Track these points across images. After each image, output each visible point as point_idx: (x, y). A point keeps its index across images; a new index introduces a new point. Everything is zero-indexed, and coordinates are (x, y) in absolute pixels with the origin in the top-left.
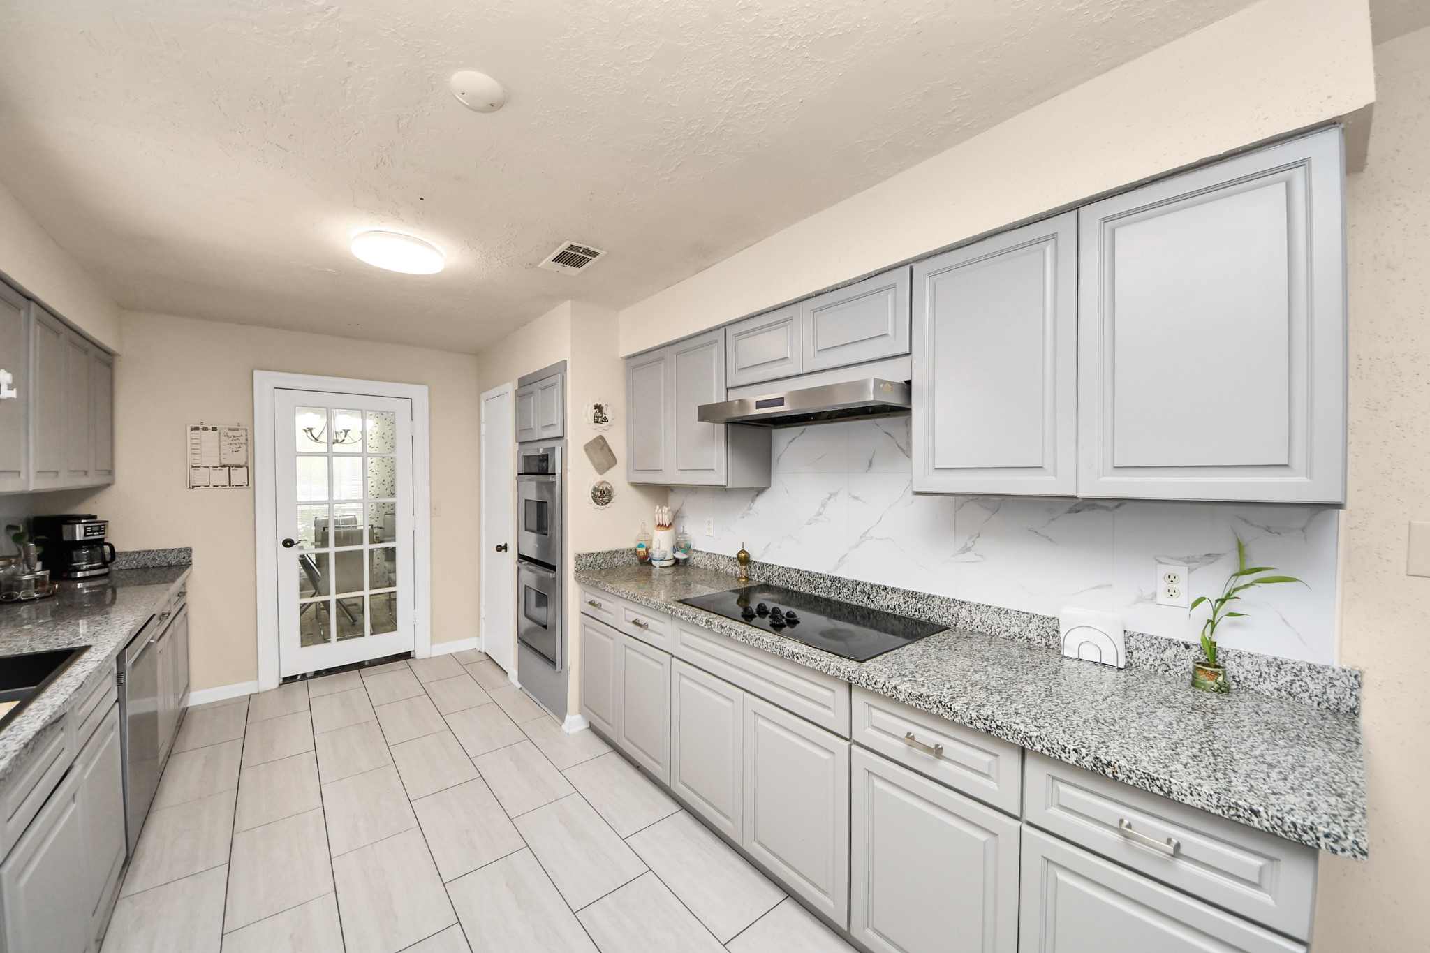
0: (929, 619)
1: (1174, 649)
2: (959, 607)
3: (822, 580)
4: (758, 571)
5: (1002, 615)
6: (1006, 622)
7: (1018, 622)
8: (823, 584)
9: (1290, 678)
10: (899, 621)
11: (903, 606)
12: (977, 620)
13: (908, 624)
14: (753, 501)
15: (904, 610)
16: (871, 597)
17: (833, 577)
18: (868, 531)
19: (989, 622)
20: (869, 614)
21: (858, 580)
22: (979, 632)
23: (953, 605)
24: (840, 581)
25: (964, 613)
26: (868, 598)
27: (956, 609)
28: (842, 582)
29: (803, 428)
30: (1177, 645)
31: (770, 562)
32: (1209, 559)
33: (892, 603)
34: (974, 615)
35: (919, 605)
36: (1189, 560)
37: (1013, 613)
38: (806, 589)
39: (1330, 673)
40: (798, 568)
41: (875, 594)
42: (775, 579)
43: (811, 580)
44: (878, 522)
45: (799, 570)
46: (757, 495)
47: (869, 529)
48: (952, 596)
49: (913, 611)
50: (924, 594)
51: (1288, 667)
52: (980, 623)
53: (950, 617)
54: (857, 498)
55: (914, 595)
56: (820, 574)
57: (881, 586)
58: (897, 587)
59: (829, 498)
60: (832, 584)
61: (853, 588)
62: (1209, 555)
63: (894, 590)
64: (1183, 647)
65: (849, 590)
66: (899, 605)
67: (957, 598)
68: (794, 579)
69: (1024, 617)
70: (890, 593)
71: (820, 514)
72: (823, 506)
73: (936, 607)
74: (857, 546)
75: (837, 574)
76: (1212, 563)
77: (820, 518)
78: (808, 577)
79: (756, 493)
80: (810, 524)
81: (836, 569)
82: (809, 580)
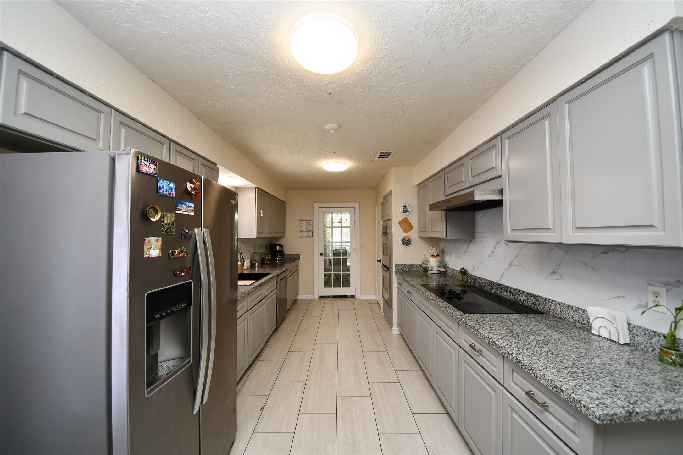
0: (538, 308)
1: (657, 338)
2: (550, 303)
3: (494, 284)
4: (470, 279)
5: (570, 309)
6: (572, 313)
7: (577, 314)
8: (495, 287)
10: (525, 308)
11: (527, 300)
12: (559, 311)
13: (529, 310)
14: (468, 246)
15: (527, 303)
16: (514, 295)
17: (498, 283)
18: (512, 261)
19: (564, 312)
20: (513, 303)
21: (509, 285)
22: (559, 317)
23: (548, 302)
24: (501, 286)
25: (553, 306)
26: (513, 295)
27: (549, 304)
28: (502, 286)
29: (486, 210)
30: (659, 335)
31: (474, 275)
32: (678, 284)
33: (523, 298)
34: (557, 308)
35: (534, 301)
36: (666, 284)
37: (575, 308)
38: (488, 289)
40: (485, 278)
41: (515, 293)
42: (476, 283)
44: (517, 257)
45: (485, 279)
46: (470, 243)
47: (513, 260)
48: (548, 297)
49: (531, 303)
50: (536, 295)
52: (560, 313)
53: (547, 308)
54: (508, 245)
55: (531, 295)
56: (494, 282)
57: (517, 289)
58: (524, 290)
59: (497, 245)
60: (498, 287)
61: (506, 290)
62: (678, 281)
63: (523, 292)
64: (662, 338)
65: (505, 290)
66: (525, 300)
67: (550, 298)
68: (483, 284)
70: (521, 293)
71: (493, 252)
72: (495, 248)
73: (541, 302)
74: (508, 269)
75: (500, 282)
76: (680, 286)
77: (494, 254)
78: (489, 283)
79: (469, 242)
80: (490, 257)
81: (500, 280)
82: (489, 285)
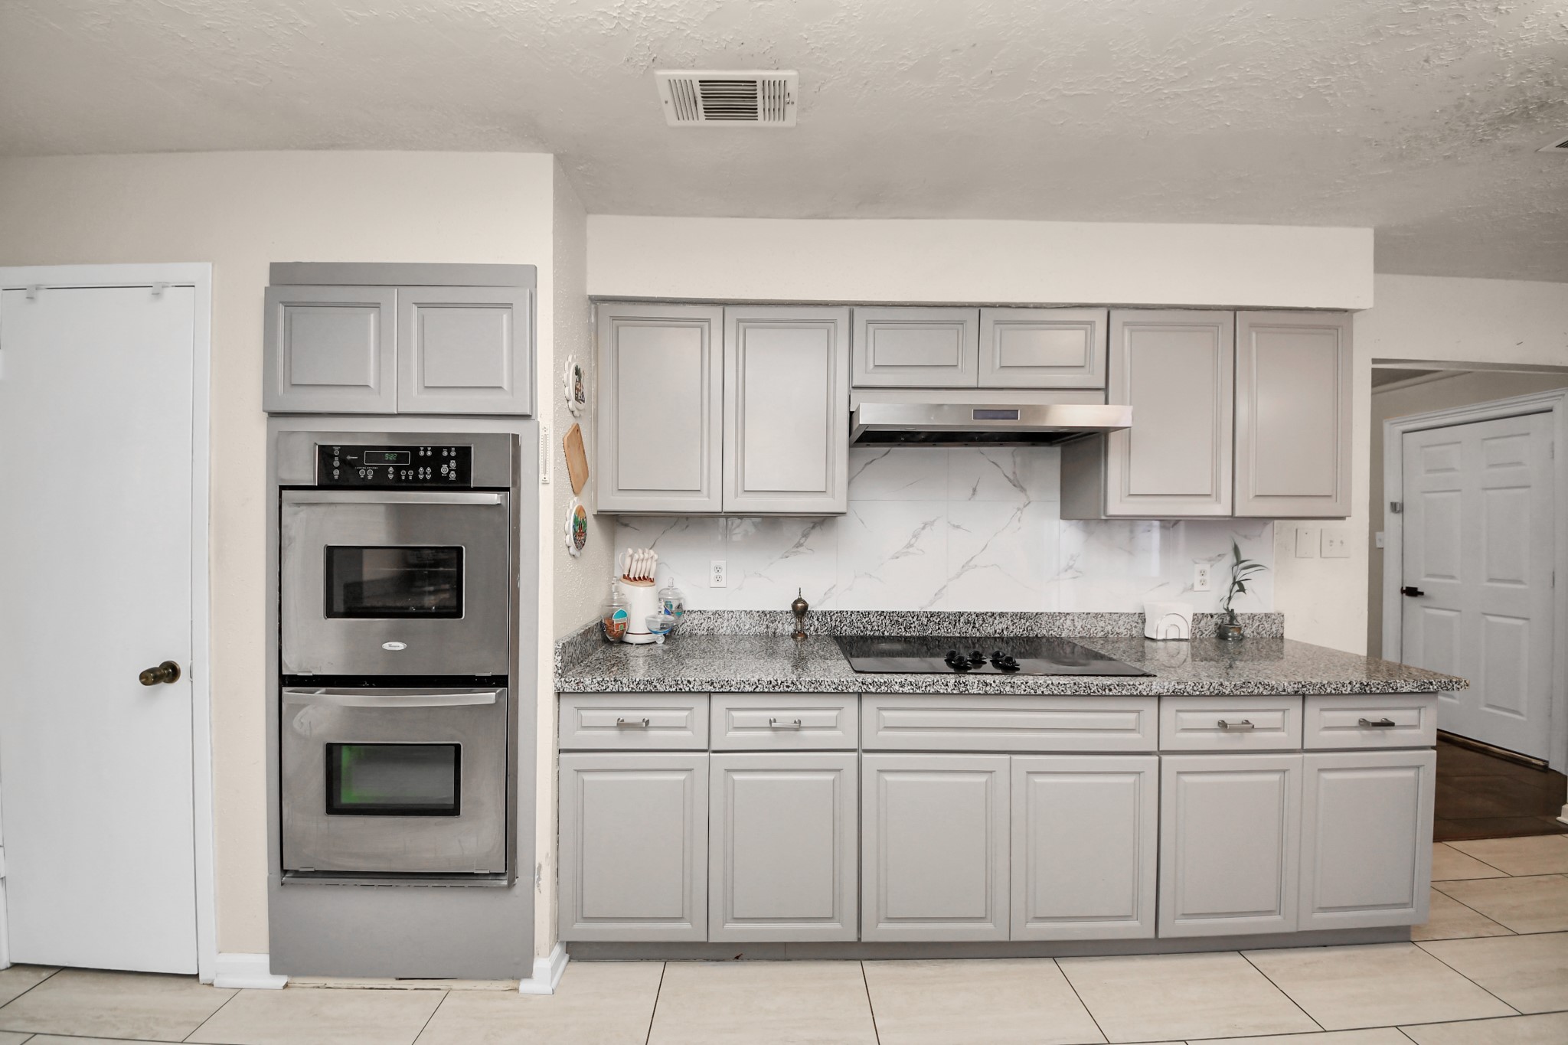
0: (1037, 635)
1: (1205, 619)
2: (1063, 618)
3: (915, 618)
4: (816, 623)
5: (1099, 619)
6: (1102, 624)
7: (1110, 622)
8: (917, 622)
9: (1258, 624)
10: (1007, 643)
11: (1011, 628)
12: (1079, 627)
13: (1016, 645)
14: (805, 535)
15: (1012, 632)
16: (977, 625)
17: (929, 612)
18: (971, 560)
19: (1089, 626)
20: (974, 644)
21: (961, 611)
22: (1080, 637)
23: (1058, 618)
24: (939, 616)
25: (1068, 622)
26: (973, 627)
27: (1061, 621)
28: (942, 616)
29: (886, 449)
30: (1207, 616)
31: (835, 609)
32: (1219, 558)
33: (999, 627)
34: (1076, 623)
35: (1028, 624)
36: (1210, 560)
37: (1107, 615)
38: (895, 632)
39: (1273, 617)
40: (880, 610)
41: (981, 622)
42: (846, 628)
43: (901, 620)
44: (983, 550)
45: (882, 612)
47: (972, 558)
48: (1057, 610)
49: (1021, 630)
50: (1032, 613)
51: (1256, 618)
52: (1081, 629)
53: (1056, 629)
54: (958, 527)
55: (1022, 616)
56: (913, 612)
57: (987, 613)
58: (1004, 611)
59: (924, 528)
60: (928, 621)
61: (955, 621)
62: (1219, 555)
63: (1002, 615)
64: (1210, 617)
65: (950, 623)
66: (1007, 628)
67: (1061, 611)
68: (875, 623)
69: (1115, 617)
70: (998, 618)
71: (910, 545)
72: (915, 536)
73: (1043, 623)
74: (959, 576)
75: (934, 609)
76: (1220, 560)
77: (911, 550)
78: (895, 618)
80: (897, 558)
81: (931, 603)
82: (897, 621)
